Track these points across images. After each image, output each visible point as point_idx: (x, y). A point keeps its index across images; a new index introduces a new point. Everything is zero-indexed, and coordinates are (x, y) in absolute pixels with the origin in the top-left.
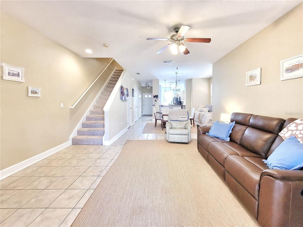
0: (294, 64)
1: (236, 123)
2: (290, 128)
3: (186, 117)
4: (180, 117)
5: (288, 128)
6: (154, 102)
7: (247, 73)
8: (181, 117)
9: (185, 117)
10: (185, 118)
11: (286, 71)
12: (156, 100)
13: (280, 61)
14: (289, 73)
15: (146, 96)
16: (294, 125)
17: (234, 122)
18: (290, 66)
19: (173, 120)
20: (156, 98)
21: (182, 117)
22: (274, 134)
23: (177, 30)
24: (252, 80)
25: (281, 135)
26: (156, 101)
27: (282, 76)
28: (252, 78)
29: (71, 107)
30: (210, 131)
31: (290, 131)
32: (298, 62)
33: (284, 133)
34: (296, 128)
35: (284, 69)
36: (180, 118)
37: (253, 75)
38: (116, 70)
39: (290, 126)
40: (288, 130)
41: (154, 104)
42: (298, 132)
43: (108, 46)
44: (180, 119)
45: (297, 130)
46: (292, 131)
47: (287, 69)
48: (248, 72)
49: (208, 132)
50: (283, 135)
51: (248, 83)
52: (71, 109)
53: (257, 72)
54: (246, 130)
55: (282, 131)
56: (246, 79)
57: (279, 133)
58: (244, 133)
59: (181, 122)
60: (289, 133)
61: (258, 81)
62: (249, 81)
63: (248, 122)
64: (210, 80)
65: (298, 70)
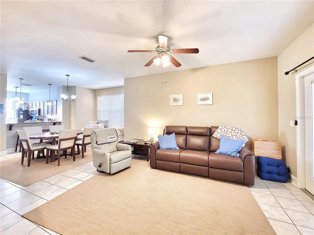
0: (205, 97)
2: (218, 132)
4: (108, 137)
7: (171, 95)
9: (114, 136)
10: (115, 138)
13: (197, 94)
14: (202, 101)
16: (220, 130)
17: (174, 133)
18: (203, 97)
19: (101, 144)
21: (111, 137)
22: (208, 137)
24: (176, 102)
25: (215, 136)
27: (198, 103)
28: (175, 100)
33: (216, 134)
34: (221, 131)
35: (199, 99)
36: (109, 139)
37: (177, 99)
39: (218, 130)
40: (218, 133)
42: (223, 133)
45: (222, 132)
46: (220, 133)
47: (201, 99)
49: (160, 146)
51: (172, 103)
53: (180, 97)
54: (186, 138)
55: (214, 134)
56: (170, 100)
57: (213, 136)
58: (186, 140)
59: (110, 144)
60: (219, 135)
61: (180, 103)
62: (173, 101)
63: (186, 132)
64: (96, 92)
65: (207, 101)
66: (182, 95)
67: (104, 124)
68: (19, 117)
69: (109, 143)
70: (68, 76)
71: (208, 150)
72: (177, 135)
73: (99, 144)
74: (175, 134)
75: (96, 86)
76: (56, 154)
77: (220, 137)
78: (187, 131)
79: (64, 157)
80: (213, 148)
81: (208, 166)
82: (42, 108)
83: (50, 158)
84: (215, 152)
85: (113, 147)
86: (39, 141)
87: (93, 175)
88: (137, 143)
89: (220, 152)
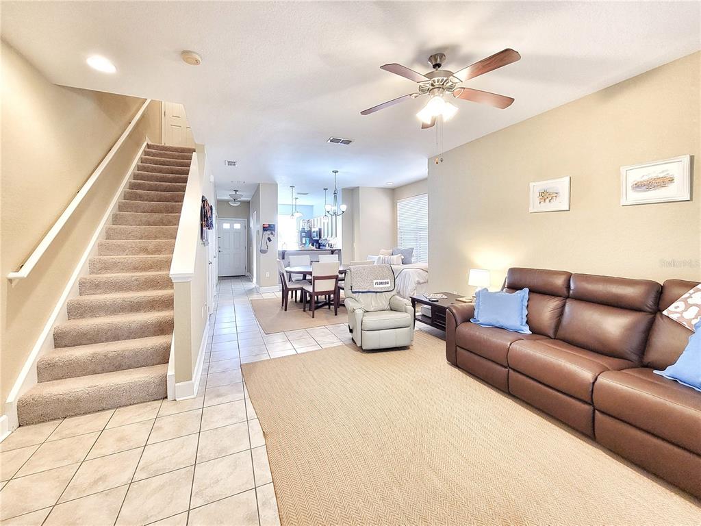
0: (654, 176)
1: (531, 291)
2: (690, 301)
3: (389, 280)
4: (375, 282)
5: (685, 301)
6: (264, 242)
7: (532, 184)
8: (378, 281)
9: (387, 281)
10: (388, 283)
11: (635, 187)
12: (271, 236)
13: (621, 168)
14: (640, 191)
15: (226, 226)
17: (527, 290)
18: (646, 178)
19: (359, 292)
20: (269, 232)
21: (381, 281)
22: (645, 313)
23: (438, 62)
24: (547, 200)
25: (674, 317)
26: (269, 239)
27: (625, 198)
28: (545, 195)
29: (12, 275)
30: (476, 313)
31: (693, 307)
32: (663, 172)
33: (678, 310)
35: (631, 184)
36: (377, 286)
37: (550, 191)
38: (148, 146)
39: (690, 297)
40: (688, 306)
41: (264, 248)
43: (197, 62)
44: (375, 286)
47: (636, 184)
48: (534, 184)
49: (473, 316)
50: (679, 315)
51: (536, 205)
52: (10, 281)
53: (561, 185)
54: (564, 306)
55: (671, 308)
56: (531, 196)
57: (665, 313)
58: (561, 313)
59: (378, 294)
60: (693, 312)
61: (562, 203)
62: (537, 201)
63: (565, 289)
64: (394, 193)
65: (663, 189)
66: (568, 179)
67: (403, 257)
68: (301, 241)
69: (376, 292)
70: (335, 172)
71: (634, 357)
72: (536, 297)
73: (356, 292)
74: (530, 291)
75: (391, 182)
76: (309, 298)
77: (694, 322)
78: (568, 287)
79: (327, 307)
80: (653, 356)
81: (591, 403)
82: (322, 227)
83: (308, 305)
84: (655, 372)
85: (383, 301)
86: (301, 277)
87: (341, 343)
88: (437, 301)
89: (677, 376)
